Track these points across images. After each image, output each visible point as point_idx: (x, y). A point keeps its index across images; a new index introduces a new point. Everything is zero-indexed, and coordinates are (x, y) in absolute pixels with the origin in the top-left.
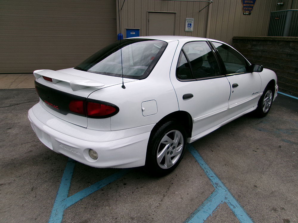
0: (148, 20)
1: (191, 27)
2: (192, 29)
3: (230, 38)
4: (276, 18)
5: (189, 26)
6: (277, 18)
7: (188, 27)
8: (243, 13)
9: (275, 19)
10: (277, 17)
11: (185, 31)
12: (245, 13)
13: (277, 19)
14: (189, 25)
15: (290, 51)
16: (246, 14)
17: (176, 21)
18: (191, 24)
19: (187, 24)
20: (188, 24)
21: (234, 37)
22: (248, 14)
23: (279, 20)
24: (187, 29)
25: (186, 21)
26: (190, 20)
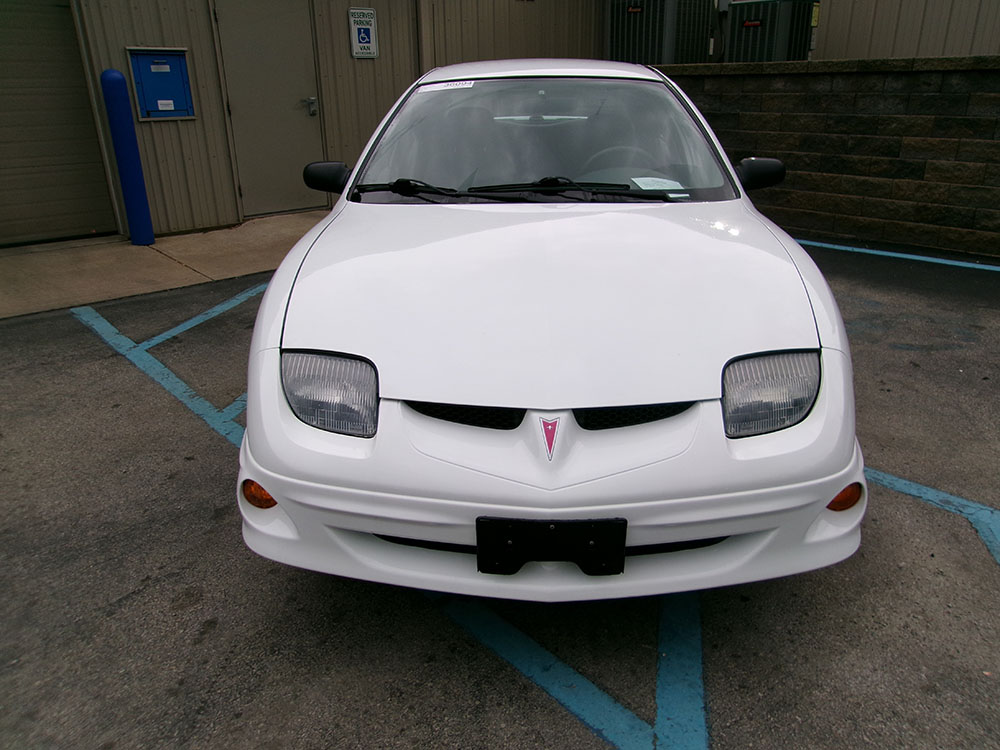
0: (215, 14)
1: (369, 42)
2: (373, 48)
4: (630, 9)
5: (364, 39)
6: (635, 10)
7: (360, 42)
9: (629, 13)
10: (635, 7)
11: (352, 56)
13: (635, 13)
14: (363, 35)
15: (707, 106)
18: (367, 32)
19: (354, 29)
20: (359, 30)
23: (641, 16)
24: (357, 47)
25: (352, 20)
26: (364, 16)
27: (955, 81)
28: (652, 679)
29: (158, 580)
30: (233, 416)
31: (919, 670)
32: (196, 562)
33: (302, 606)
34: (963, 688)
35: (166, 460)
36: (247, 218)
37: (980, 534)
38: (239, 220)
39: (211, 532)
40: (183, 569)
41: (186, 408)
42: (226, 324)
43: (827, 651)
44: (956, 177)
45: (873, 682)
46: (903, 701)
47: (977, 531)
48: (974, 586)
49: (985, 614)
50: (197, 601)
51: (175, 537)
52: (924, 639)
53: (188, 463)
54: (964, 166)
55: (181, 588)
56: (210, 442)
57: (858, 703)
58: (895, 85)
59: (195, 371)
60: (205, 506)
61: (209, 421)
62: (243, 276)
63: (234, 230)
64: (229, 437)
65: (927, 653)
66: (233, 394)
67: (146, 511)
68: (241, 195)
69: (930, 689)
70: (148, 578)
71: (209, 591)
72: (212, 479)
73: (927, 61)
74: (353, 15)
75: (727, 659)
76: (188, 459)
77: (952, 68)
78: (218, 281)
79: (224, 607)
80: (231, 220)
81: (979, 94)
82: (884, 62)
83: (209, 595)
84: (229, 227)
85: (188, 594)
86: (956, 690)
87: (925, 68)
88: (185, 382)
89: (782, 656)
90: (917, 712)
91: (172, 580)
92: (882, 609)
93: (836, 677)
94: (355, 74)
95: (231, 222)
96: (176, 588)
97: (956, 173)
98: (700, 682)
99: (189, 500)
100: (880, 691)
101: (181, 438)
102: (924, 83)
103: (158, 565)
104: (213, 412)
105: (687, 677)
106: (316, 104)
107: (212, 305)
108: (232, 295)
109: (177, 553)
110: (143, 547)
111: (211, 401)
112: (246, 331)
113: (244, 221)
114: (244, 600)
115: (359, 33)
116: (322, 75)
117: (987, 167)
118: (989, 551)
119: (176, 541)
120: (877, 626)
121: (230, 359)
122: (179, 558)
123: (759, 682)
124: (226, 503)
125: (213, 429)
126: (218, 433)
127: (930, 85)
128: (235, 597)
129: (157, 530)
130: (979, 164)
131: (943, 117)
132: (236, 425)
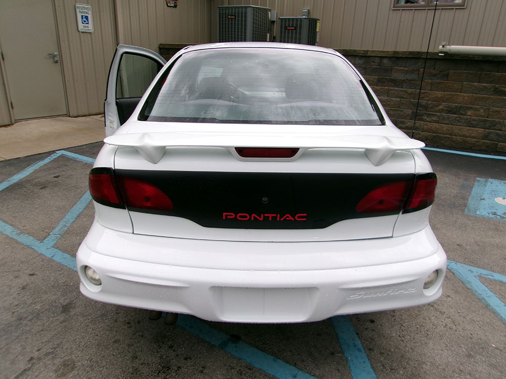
1: (88, 24)
2: (90, 27)
3: (156, 46)
4: (229, 17)
5: (85, 21)
7: (83, 23)
8: (167, 4)
9: (229, 19)
10: (232, 15)
11: (78, 31)
12: (169, 5)
13: (232, 19)
14: (85, 19)
16: (171, 7)
17: (57, 9)
18: (87, 18)
19: (79, 16)
20: (82, 16)
21: (161, 45)
22: (173, 5)
23: (235, 20)
24: (81, 26)
25: (78, 10)
26: (84, 9)
27: (385, 61)
28: (349, 373)
29: (39, 359)
30: (52, 244)
31: (461, 347)
32: (62, 343)
33: (142, 361)
34: (482, 353)
35: (16, 277)
36: (17, 121)
37: (455, 275)
38: (12, 122)
39: (64, 321)
40: (55, 348)
41: (17, 242)
42: (26, 187)
43: (419, 343)
44: (388, 104)
45: (445, 356)
46: (461, 364)
47: (454, 274)
48: (464, 301)
49: (474, 314)
50: (73, 369)
51: (41, 328)
52: (456, 331)
53: (32, 278)
54: (391, 100)
55: (58, 361)
56: (42, 263)
57: (444, 369)
58: (360, 62)
59: (15, 217)
60: (54, 304)
61: (36, 249)
62: (26, 157)
63: (9, 128)
64: (54, 258)
65: (460, 337)
66: (46, 230)
67: (13, 313)
68: (12, 108)
69: (469, 356)
70: (32, 359)
71: (79, 361)
72: (53, 286)
73: (373, 52)
74: (78, 7)
75: (379, 356)
76: (32, 275)
77: (384, 56)
78: (9, 160)
79: (92, 370)
80: (7, 122)
81: (396, 67)
82: (355, 51)
83: (80, 364)
84: (5, 126)
85: (65, 365)
86: (480, 355)
87: (373, 55)
88: (12, 225)
89: (402, 349)
90: (469, 368)
91: (50, 357)
92: (433, 318)
93: (429, 356)
94: (81, 41)
95: (6, 123)
96: (55, 362)
97: (388, 103)
98: (371, 370)
99: (42, 302)
100: (450, 360)
101: (22, 262)
102: (373, 62)
103: (36, 348)
104: (38, 243)
105: (365, 369)
106: (58, 56)
107: (11, 175)
108: (23, 168)
109: (46, 339)
110: (20, 337)
111: (33, 236)
112: (41, 190)
113: (15, 123)
114: (104, 364)
115: (82, 18)
116: (61, 41)
117: (401, 100)
118: (462, 282)
119: (42, 331)
120: (434, 327)
121: (36, 208)
122: (49, 342)
123: (398, 366)
124: (67, 301)
125: (41, 254)
126: (46, 256)
127: (374, 62)
128: (97, 362)
129: (26, 325)
130: (398, 99)
131: (381, 77)
132: (56, 250)
